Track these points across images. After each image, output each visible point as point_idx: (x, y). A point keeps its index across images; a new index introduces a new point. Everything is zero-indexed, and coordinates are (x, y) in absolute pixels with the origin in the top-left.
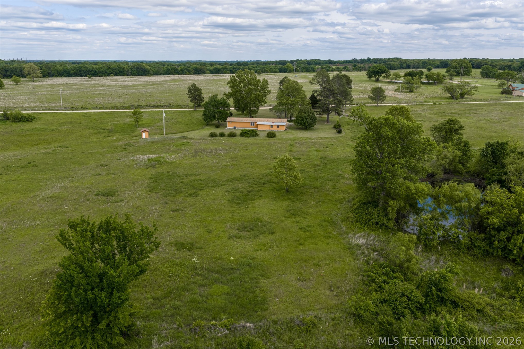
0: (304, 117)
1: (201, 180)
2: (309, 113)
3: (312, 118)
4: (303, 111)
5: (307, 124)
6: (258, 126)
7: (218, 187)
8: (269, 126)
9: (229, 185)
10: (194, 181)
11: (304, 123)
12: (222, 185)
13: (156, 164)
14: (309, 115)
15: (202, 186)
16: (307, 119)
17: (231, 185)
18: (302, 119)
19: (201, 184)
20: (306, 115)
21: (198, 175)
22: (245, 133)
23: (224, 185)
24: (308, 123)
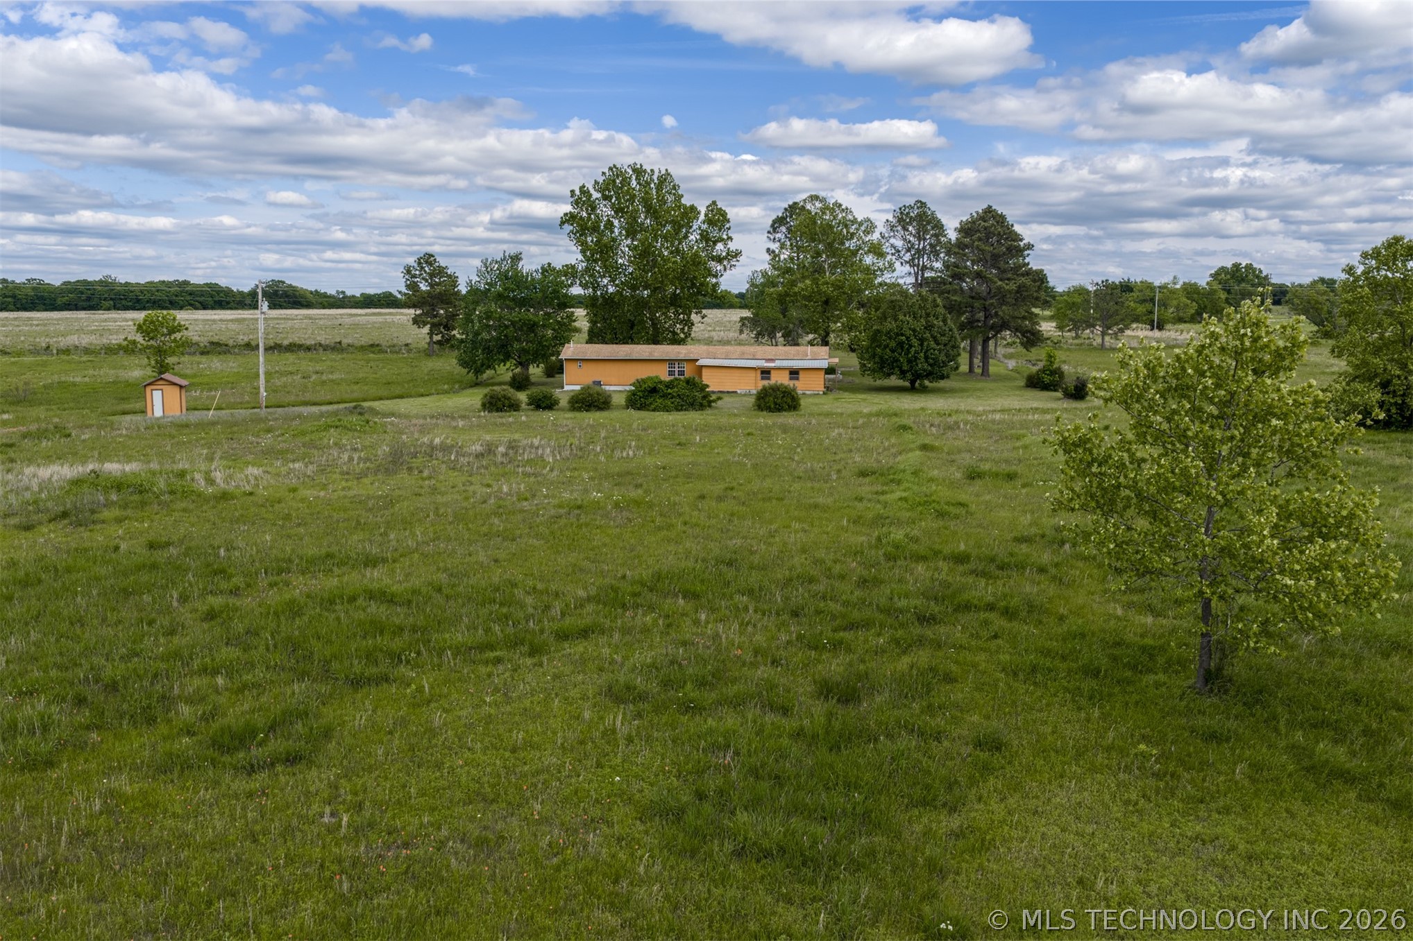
0: (909, 333)
1: (387, 598)
2: (928, 315)
3: (945, 339)
4: (901, 308)
5: (922, 365)
6: (704, 371)
7: (535, 651)
8: (752, 374)
9: (626, 631)
10: (329, 602)
11: (909, 361)
12: (563, 636)
13: (108, 505)
14: (929, 327)
15: (383, 641)
16: (922, 340)
17: (646, 630)
18: (901, 344)
19: (378, 628)
20: (919, 325)
21: (371, 562)
22: (654, 390)
23: (584, 633)
24: (926, 358)
